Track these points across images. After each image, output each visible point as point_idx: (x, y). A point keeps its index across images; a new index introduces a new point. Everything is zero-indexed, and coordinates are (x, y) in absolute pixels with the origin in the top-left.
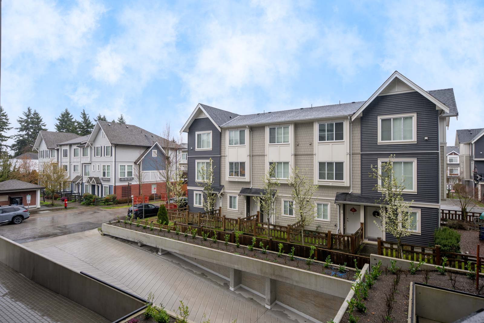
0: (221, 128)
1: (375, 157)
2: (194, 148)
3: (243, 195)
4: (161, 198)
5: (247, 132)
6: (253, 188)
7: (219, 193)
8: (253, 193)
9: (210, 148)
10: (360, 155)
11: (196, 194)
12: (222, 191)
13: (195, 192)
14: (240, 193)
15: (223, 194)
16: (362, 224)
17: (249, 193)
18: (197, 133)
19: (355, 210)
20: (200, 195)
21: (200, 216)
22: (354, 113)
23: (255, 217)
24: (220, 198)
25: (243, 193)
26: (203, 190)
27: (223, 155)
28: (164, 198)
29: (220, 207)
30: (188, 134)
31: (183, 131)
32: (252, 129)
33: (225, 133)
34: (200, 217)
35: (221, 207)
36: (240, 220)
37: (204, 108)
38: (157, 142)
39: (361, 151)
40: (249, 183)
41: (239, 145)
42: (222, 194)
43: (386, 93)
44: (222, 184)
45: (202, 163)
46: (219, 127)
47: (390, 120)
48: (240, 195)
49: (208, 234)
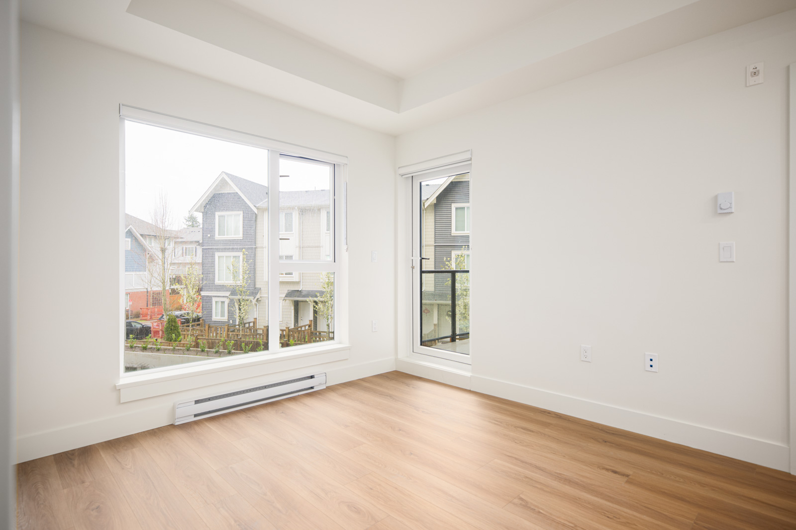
0: (258, 209)
1: (449, 249)
2: (213, 236)
3: (290, 300)
4: (141, 316)
5: (295, 216)
6: (303, 289)
7: (255, 298)
8: (304, 296)
9: (240, 236)
10: (433, 247)
11: (216, 302)
12: (258, 296)
13: (214, 300)
14: (286, 296)
15: (259, 299)
16: (435, 325)
17: (298, 297)
18: (217, 214)
19: (429, 312)
20: (223, 302)
21: (228, 329)
22: (428, 199)
23: (307, 327)
24: (255, 306)
25: (290, 296)
26: (228, 295)
27: (258, 245)
28: (146, 315)
29: (254, 319)
30: (203, 215)
31: (195, 211)
32: (303, 211)
33: (263, 215)
34: (228, 331)
35: (256, 318)
36: (289, 330)
37: (231, 179)
38: (131, 226)
39: (435, 242)
40: (298, 283)
41: (284, 232)
42: (257, 300)
43: (462, 179)
44: (257, 286)
45: (226, 257)
46: (255, 206)
47: (463, 208)
48: (286, 300)
49: (251, 346)
